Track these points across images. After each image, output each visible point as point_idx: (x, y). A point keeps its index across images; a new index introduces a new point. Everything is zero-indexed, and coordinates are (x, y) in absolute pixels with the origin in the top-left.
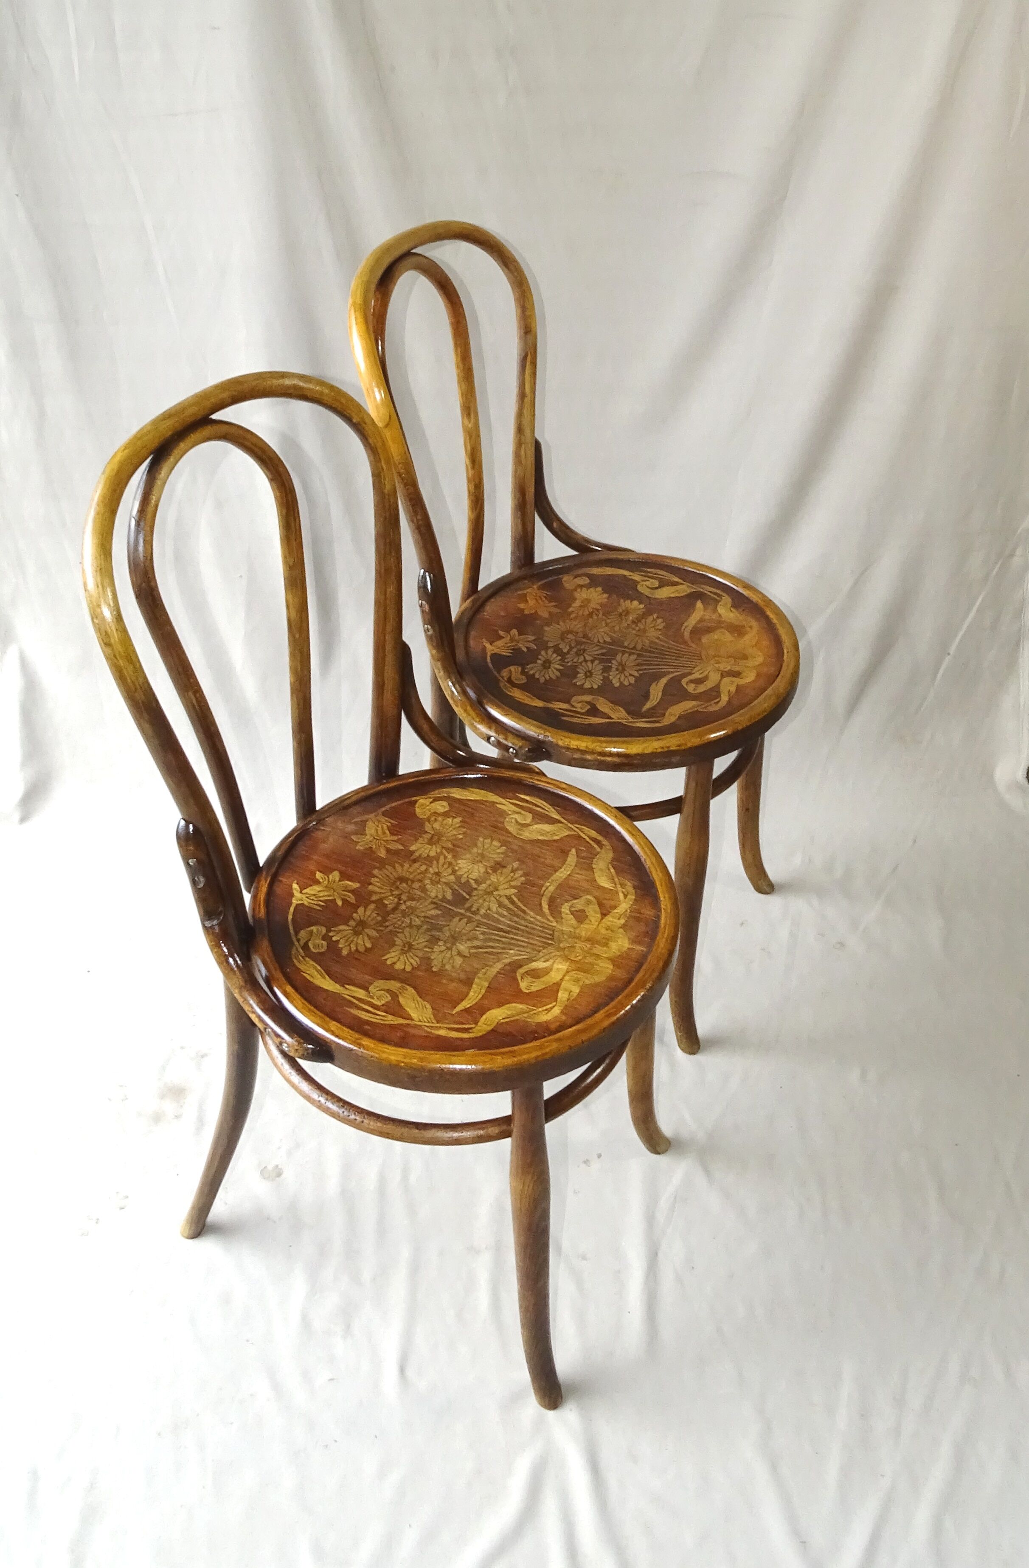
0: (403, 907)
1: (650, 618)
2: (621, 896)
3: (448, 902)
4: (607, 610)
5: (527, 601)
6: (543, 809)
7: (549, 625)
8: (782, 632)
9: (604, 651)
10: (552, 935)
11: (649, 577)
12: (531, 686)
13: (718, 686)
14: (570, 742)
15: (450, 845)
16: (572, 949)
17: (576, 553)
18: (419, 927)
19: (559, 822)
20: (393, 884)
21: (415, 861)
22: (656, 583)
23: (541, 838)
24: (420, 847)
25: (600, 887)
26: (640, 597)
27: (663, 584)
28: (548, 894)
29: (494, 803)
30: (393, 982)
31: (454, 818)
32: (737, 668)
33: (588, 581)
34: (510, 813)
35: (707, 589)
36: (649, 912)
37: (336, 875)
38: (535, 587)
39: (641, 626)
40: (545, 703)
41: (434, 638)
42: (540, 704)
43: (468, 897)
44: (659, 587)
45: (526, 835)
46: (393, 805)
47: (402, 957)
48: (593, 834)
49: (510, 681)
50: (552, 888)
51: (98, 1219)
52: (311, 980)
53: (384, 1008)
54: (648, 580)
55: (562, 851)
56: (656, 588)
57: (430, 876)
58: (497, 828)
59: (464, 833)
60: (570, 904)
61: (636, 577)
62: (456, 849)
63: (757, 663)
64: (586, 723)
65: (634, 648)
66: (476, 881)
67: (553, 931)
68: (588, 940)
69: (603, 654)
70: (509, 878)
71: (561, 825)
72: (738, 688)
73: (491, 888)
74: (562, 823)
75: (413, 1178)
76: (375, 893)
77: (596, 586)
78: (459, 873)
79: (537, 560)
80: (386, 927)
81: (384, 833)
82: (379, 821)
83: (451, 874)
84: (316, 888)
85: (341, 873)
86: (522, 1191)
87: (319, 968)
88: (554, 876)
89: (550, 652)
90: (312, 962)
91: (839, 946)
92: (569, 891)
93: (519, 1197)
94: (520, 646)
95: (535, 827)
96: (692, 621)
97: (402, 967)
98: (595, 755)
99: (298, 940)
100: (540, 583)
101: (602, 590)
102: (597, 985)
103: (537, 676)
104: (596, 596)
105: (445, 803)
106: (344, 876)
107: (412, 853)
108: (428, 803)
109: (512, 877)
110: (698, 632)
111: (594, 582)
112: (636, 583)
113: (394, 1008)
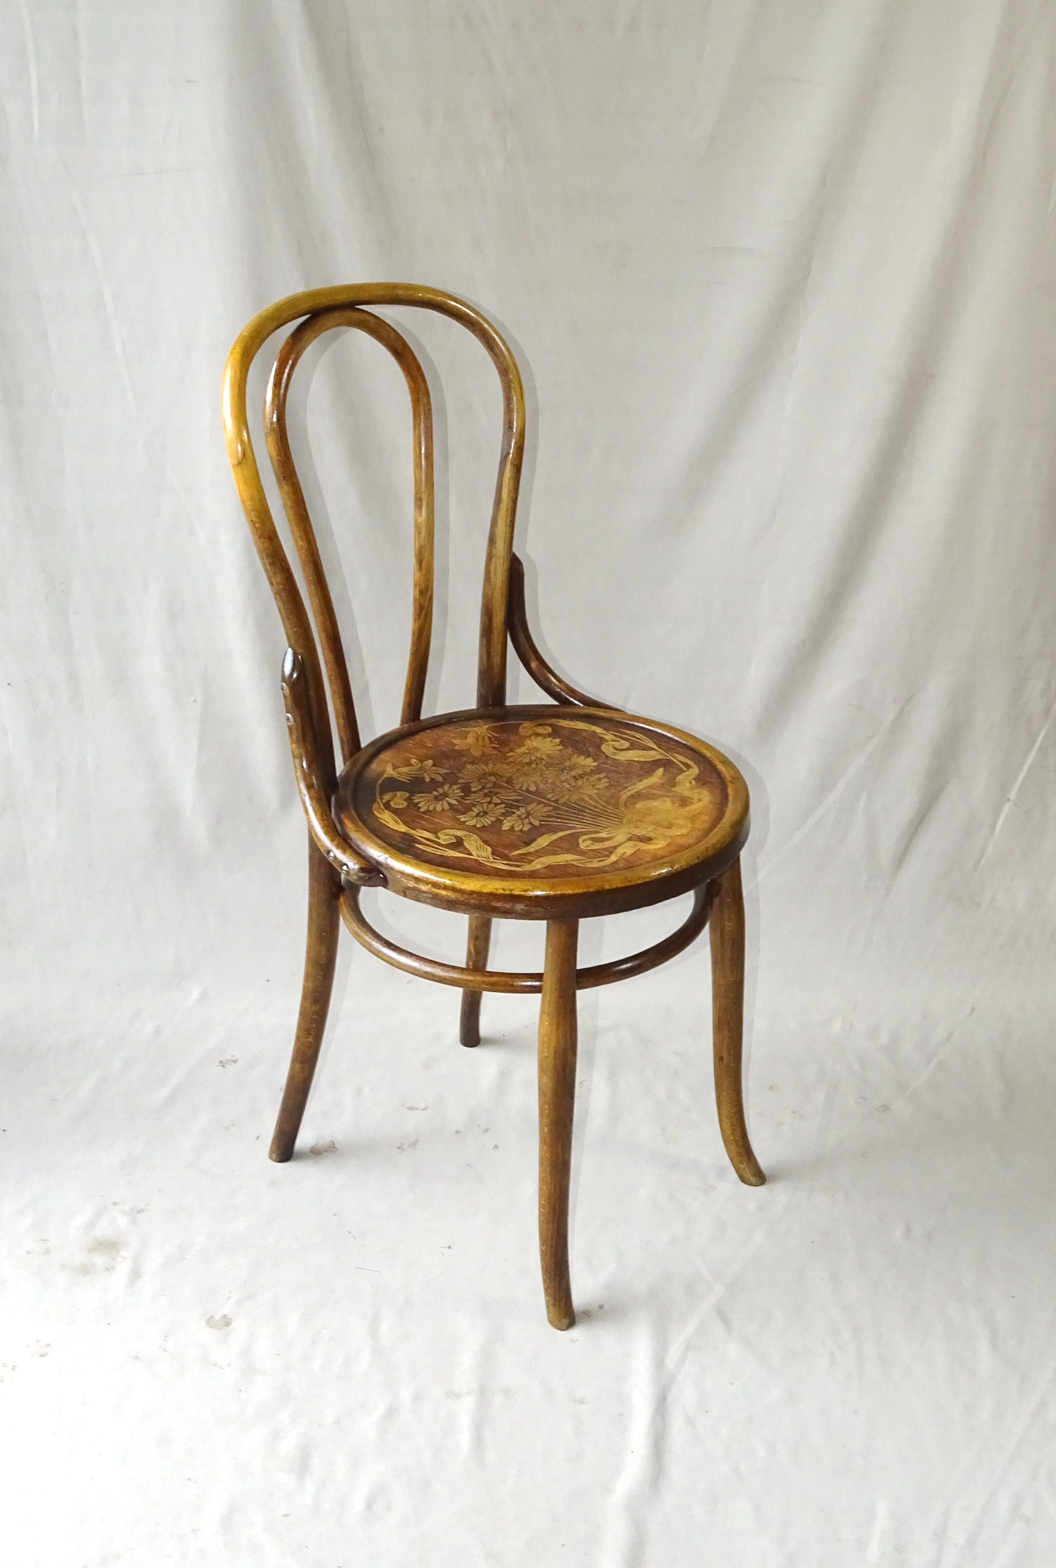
1: (596, 777)
4: (552, 762)
5: (465, 738)
7: (474, 763)
9: (519, 798)
11: (621, 738)
12: (406, 812)
13: (615, 847)
17: (556, 703)
22: (625, 745)
26: (598, 755)
27: (633, 746)
32: (650, 835)
33: (550, 730)
35: (680, 758)
38: (486, 727)
39: (580, 783)
40: (409, 829)
41: (294, 730)
42: (403, 828)
44: (628, 749)
49: (387, 804)
51: (14, 1366)
54: (619, 741)
56: (623, 750)
61: (607, 736)
63: (677, 834)
64: (437, 853)
65: (556, 801)
69: (515, 800)
72: (637, 852)
77: (555, 737)
79: (508, 702)
89: (455, 787)
91: (882, 1109)
94: (426, 775)
96: (641, 785)
98: (430, 885)
100: (492, 725)
101: (560, 741)
103: (420, 805)
104: (549, 747)
110: (639, 797)
112: (603, 741)
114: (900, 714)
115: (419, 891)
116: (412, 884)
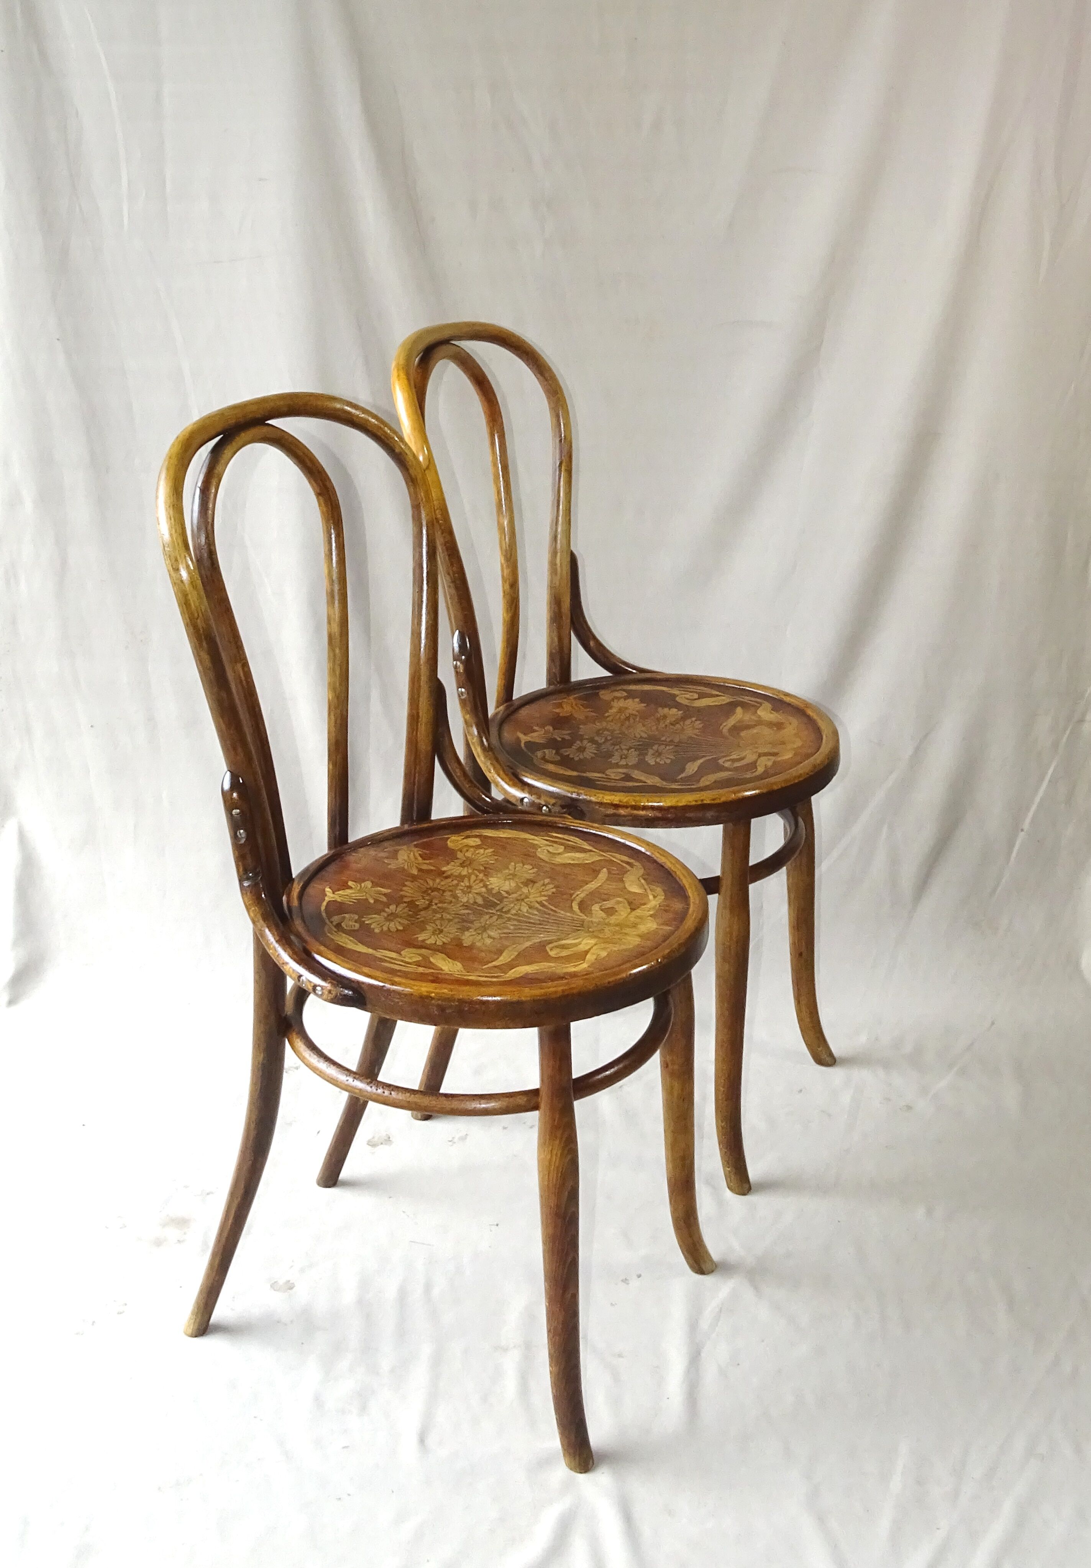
0: (434, 907)
1: (688, 722)
2: (651, 897)
3: (479, 905)
4: (644, 716)
5: (563, 708)
6: (576, 843)
7: (585, 724)
8: (822, 725)
9: (641, 743)
10: (582, 925)
11: (688, 691)
12: (565, 761)
13: (755, 762)
14: (603, 797)
15: (482, 868)
16: (602, 931)
17: (612, 674)
18: (450, 920)
19: (591, 851)
20: (424, 892)
21: (446, 878)
22: (696, 696)
23: (572, 862)
24: (450, 868)
25: (630, 892)
26: (678, 706)
27: (702, 696)
28: (578, 899)
29: (526, 839)
30: (423, 950)
31: (485, 849)
32: (775, 751)
33: (625, 694)
34: (541, 846)
35: (746, 699)
36: (678, 906)
37: (368, 884)
38: (571, 698)
39: (679, 726)
40: (580, 773)
41: (468, 702)
42: (575, 774)
43: (499, 902)
44: (699, 698)
45: (559, 860)
46: (425, 840)
47: (432, 937)
48: (626, 858)
49: (544, 758)
50: (582, 895)
51: (94, 1322)
52: (344, 945)
53: (415, 964)
54: (687, 694)
55: (594, 871)
56: (696, 699)
57: (462, 888)
58: (528, 855)
59: (496, 860)
60: (600, 905)
61: (675, 691)
62: (487, 870)
63: (795, 746)
64: (620, 786)
65: (671, 741)
66: (507, 892)
67: (583, 922)
68: (617, 925)
69: (639, 745)
70: (541, 890)
71: (592, 853)
72: (774, 762)
73: (523, 897)
74: (594, 852)
75: (436, 1292)
76: (406, 897)
77: (634, 698)
78: (490, 887)
79: (574, 679)
80: (418, 918)
81: (416, 859)
82: (411, 851)
83: (482, 887)
84: (348, 891)
85: (372, 882)
86: (550, 1161)
87: (352, 938)
88: (586, 887)
89: (585, 742)
90: (344, 935)
91: (906, 1108)
92: (598, 896)
93: (546, 1169)
94: (556, 737)
95: (566, 855)
96: (732, 721)
97: (434, 942)
98: (629, 809)
99: (332, 922)
100: (576, 695)
101: (640, 700)
102: (626, 950)
103: (571, 756)
104: (634, 706)
105: (477, 840)
106: (375, 884)
107: (444, 872)
108: (460, 839)
109: (543, 889)
110: (737, 729)
111: (631, 695)
112: (675, 696)
113: (425, 963)
114: (917, 749)
115: (619, 816)
116: (611, 811)
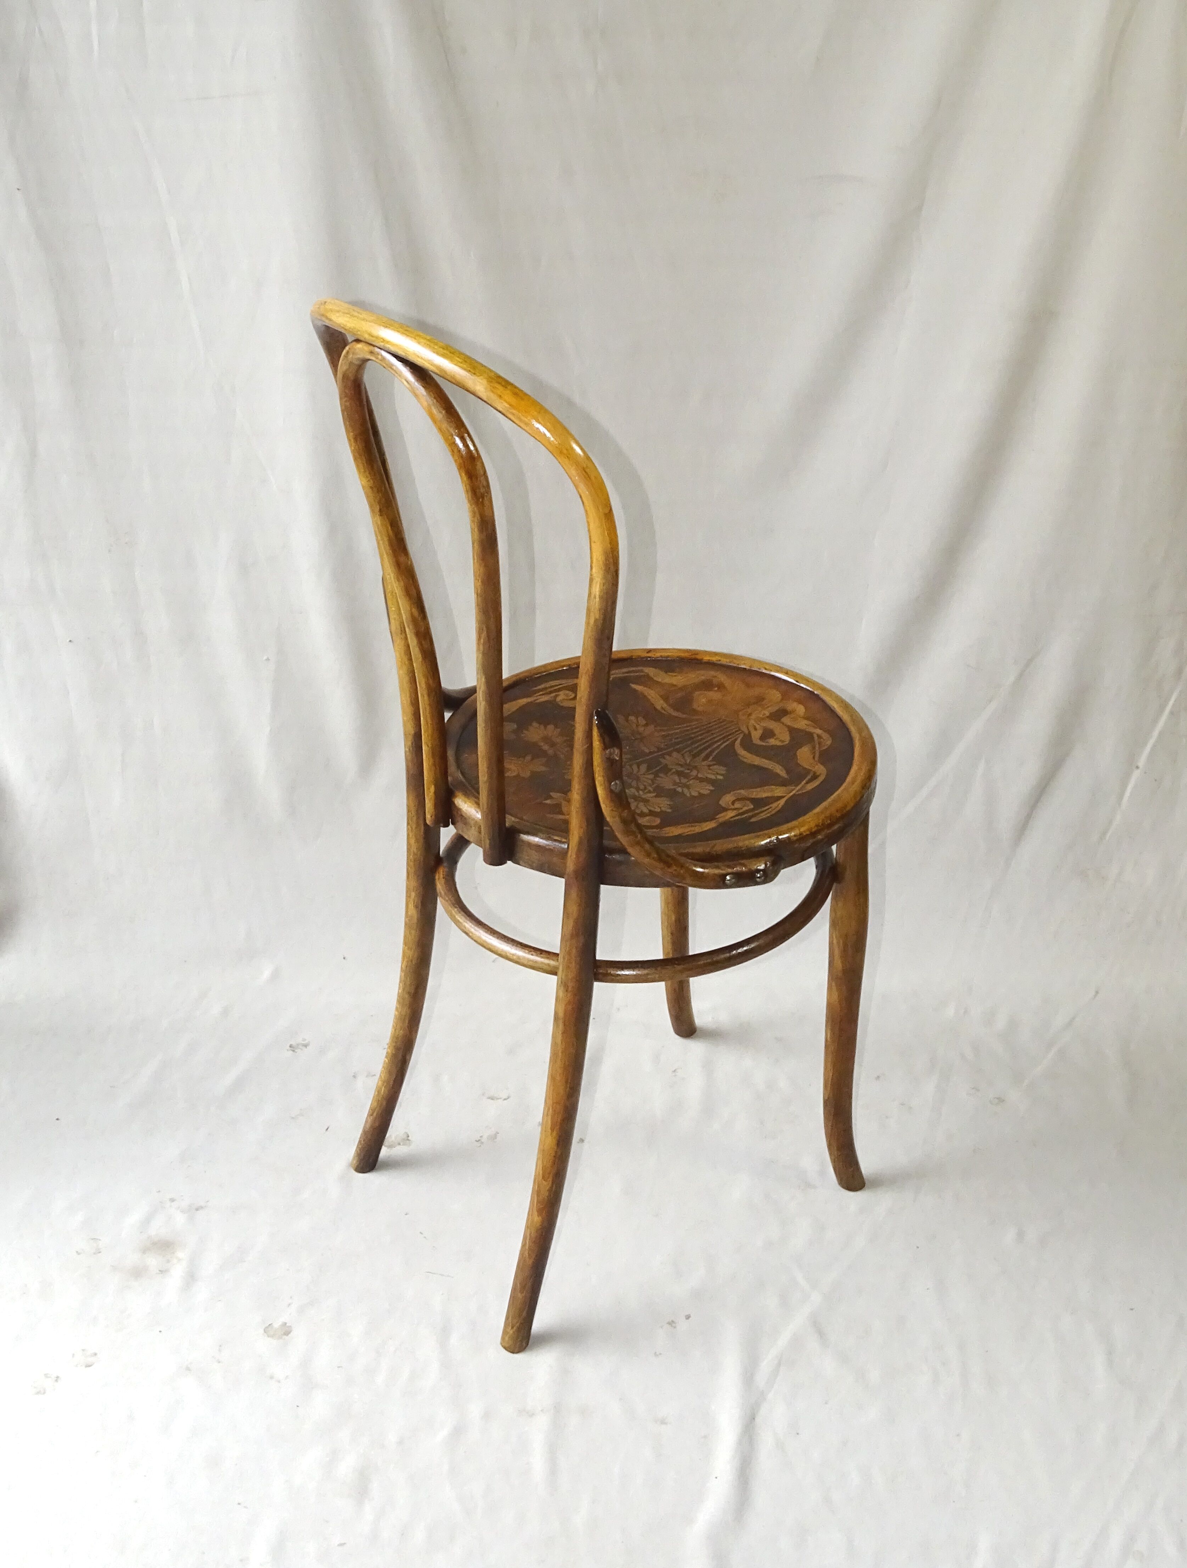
51: (58, 1377)
91: (997, 1101)
114: (1021, 675)
